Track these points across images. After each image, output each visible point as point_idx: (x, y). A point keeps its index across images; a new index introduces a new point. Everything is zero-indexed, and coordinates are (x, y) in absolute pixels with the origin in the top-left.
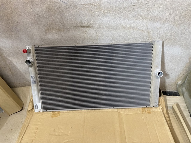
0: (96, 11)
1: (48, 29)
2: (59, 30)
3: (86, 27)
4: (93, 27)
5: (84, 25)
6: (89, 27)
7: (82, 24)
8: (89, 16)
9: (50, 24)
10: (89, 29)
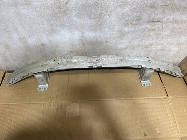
0: (168, 10)
1: (127, 24)
2: (135, 24)
3: (156, 21)
4: (161, 22)
5: (155, 20)
6: (158, 21)
7: (154, 19)
8: (162, 14)
9: (130, 20)
10: (157, 23)
